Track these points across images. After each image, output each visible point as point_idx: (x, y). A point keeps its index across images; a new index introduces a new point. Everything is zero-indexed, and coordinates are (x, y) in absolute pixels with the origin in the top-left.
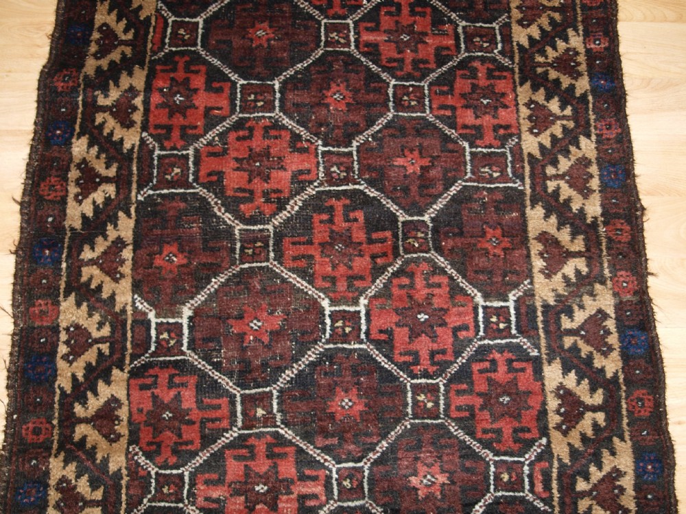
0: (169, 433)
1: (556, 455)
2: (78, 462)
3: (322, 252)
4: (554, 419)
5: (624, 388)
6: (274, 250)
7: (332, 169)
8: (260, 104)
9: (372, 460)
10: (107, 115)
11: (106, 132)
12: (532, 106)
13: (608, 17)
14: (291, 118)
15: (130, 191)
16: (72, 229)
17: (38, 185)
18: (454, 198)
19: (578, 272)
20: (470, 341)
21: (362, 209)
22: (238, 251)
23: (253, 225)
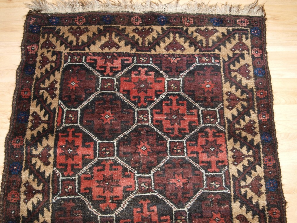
7: (142, 185)
8: (108, 153)
10: (37, 159)
11: (37, 167)
12: (234, 151)
13: (269, 104)
14: (122, 160)
15: (49, 197)
16: (23, 217)
17: (7, 195)
18: (198, 199)
21: (156, 205)
23: (106, 214)
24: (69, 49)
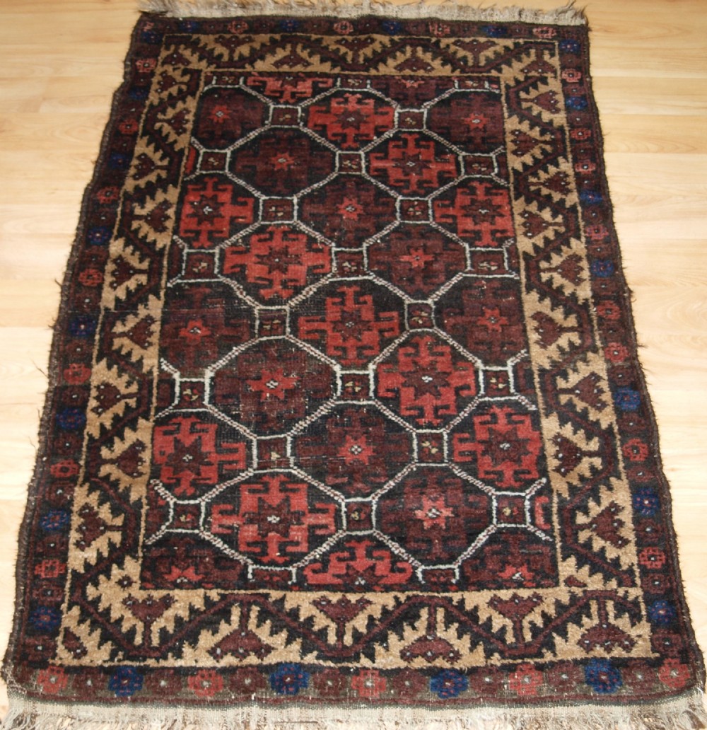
0: (189, 472)
1: (555, 490)
2: (101, 491)
3: (334, 328)
4: (552, 463)
5: (618, 437)
6: (290, 326)
7: (344, 265)
8: (280, 214)
9: (379, 495)
10: (142, 222)
11: (141, 235)
12: (526, 215)
13: (594, 148)
14: (308, 224)
15: (160, 279)
16: (107, 309)
17: (78, 274)
18: (455, 286)
19: (571, 344)
20: (472, 399)
21: (370, 294)
22: (257, 327)
23: (272, 306)
24: (214, 66)
